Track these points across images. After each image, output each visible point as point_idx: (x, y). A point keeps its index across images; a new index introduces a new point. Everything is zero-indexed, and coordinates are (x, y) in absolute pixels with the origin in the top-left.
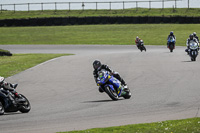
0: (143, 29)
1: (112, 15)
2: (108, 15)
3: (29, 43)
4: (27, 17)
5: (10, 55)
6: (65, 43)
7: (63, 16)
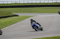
0: (58, 8)
1: (49, 4)
2: (48, 4)
3: (24, 12)
4: (23, 5)
5: (18, 16)
6: (35, 12)
7: (34, 5)
